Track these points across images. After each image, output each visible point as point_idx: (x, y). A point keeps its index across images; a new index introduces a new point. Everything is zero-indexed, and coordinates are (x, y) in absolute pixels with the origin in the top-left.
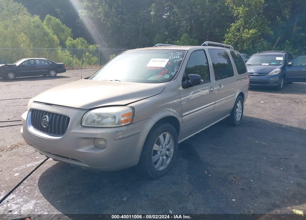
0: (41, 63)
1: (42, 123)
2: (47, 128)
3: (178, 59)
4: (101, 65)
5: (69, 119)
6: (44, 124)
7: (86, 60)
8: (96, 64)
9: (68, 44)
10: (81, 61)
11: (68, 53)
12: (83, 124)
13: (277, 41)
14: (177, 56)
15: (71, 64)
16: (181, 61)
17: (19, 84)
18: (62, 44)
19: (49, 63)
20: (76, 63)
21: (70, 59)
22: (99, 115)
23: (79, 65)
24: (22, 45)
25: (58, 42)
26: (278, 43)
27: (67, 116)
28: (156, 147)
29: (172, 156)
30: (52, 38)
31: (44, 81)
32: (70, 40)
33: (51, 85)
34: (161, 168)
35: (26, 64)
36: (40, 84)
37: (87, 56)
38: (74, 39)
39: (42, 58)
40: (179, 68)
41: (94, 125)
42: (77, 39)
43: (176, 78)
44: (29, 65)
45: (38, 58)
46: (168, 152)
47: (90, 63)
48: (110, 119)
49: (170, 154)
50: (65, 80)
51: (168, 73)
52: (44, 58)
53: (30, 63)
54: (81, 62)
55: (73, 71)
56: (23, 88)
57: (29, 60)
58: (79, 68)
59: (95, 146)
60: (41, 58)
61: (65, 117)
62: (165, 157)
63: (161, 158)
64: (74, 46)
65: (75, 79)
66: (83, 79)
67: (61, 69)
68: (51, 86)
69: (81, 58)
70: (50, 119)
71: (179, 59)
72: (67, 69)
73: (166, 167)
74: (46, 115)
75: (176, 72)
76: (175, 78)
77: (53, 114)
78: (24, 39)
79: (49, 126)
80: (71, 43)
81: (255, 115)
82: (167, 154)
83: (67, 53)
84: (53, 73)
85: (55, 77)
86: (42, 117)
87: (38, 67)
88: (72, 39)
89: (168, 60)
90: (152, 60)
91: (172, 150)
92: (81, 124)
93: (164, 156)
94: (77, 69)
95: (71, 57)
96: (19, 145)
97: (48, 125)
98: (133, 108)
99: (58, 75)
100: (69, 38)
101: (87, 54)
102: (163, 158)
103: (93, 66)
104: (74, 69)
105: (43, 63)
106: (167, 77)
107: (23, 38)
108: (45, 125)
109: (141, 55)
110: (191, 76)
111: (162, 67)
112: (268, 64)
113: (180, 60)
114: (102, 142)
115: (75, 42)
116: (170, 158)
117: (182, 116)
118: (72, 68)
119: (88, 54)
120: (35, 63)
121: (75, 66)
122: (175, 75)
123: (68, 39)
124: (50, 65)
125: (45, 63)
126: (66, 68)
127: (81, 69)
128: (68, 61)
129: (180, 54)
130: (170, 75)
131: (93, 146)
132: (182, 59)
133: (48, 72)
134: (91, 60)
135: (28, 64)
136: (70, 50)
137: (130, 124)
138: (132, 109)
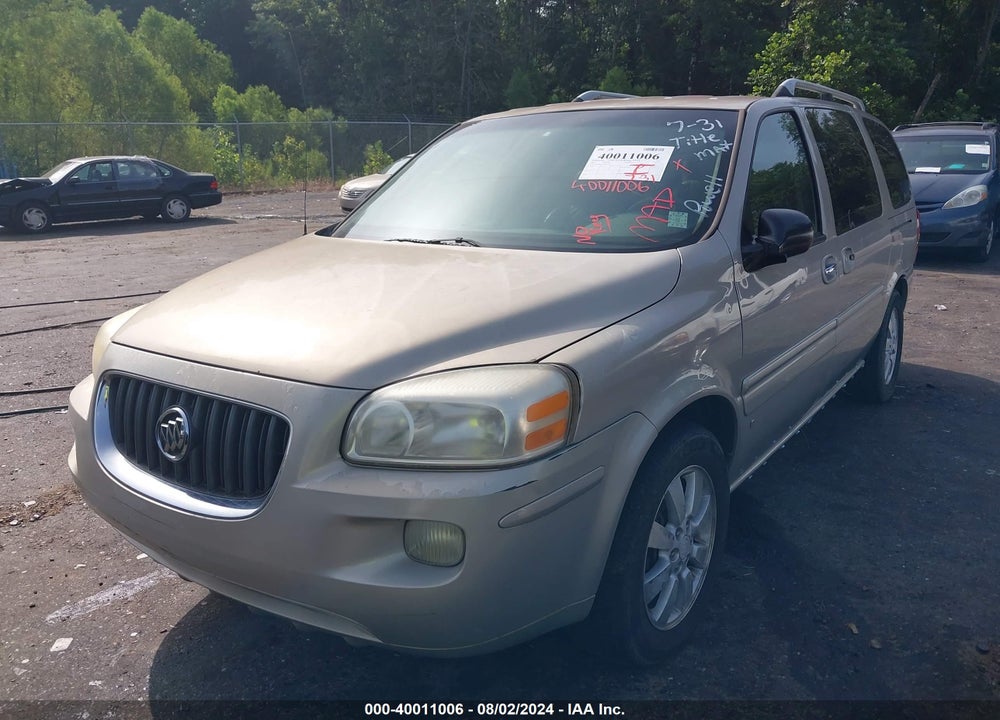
0: (133, 172)
1: (159, 442)
2: (184, 463)
3: (710, 145)
4: (335, 180)
5: (283, 427)
6: (167, 445)
7: (285, 163)
8: (318, 174)
9: (220, 108)
10: (267, 164)
11: (224, 140)
12: (352, 453)
13: (930, 92)
14: (707, 134)
15: (237, 176)
16: (726, 156)
17: (64, 247)
18: (202, 107)
19: (162, 174)
20: (253, 173)
21: (232, 158)
22: (423, 410)
23: (262, 178)
24: (66, 113)
25: (187, 100)
26: (931, 98)
27: (274, 415)
28: (657, 536)
29: (708, 561)
30: (166, 87)
31: (149, 237)
32: (227, 94)
33: (174, 250)
34: (674, 619)
35: (83, 176)
36: (134, 246)
37: (289, 147)
38: (241, 90)
39: (138, 154)
40: (723, 183)
41: (401, 457)
42: (250, 90)
43: (717, 228)
44: (95, 181)
45: (125, 157)
46: (696, 548)
47: (299, 173)
48: (473, 426)
49: (703, 553)
50: (221, 231)
51: (680, 209)
52: (143, 155)
53: (98, 173)
54: (270, 168)
55: (243, 199)
56: (78, 263)
57: (92, 164)
58: (263, 189)
59: (411, 556)
60: (134, 158)
61: (263, 417)
62: (686, 573)
63: (674, 578)
64: (240, 114)
65: (252, 227)
66: (312, 235)
67: (203, 193)
68: (172, 253)
69: (269, 157)
70: (195, 425)
71: (717, 144)
72: (225, 194)
73: (687, 610)
74: (174, 403)
75: (715, 204)
76: (713, 225)
77: (208, 401)
78: (74, 93)
79: (194, 451)
80: (230, 104)
81: (933, 359)
82: (694, 555)
83: (222, 140)
84: (176, 208)
85: (187, 221)
86: (158, 413)
87: (127, 189)
88: (234, 92)
89: (670, 150)
90: (598, 151)
91: (708, 537)
92: (342, 450)
93: (683, 569)
94: (258, 193)
95: (236, 152)
96: (70, 496)
97: (185, 447)
98: (568, 371)
99: (196, 213)
100: (223, 87)
101: (289, 141)
102: (679, 576)
103: (311, 183)
104: (248, 193)
105: (141, 171)
106: (678, 221)
107: (68, 86)
108: (173, 447)
109: (547, 134)
110: (776, 219)
111: (651, 179)
112: (938, 170)
113: (723, 149)
114: (442, 536)
115: (241, 100)
116: (701, 571)
117: (742, 392)
118: (239, 190)
119: (293, 140)
120: (114, 173)
121: (250, 184)
122: (710, 216)
123: (220, 90)
124: (166, 179)
125: (147, 174)
126: (221, 190)
127: (272, 192)
128: (224, 165)
129: (716, 124)
130: (693, 217)
131: (401, 555)
132: (731, 147)
133: (161, 207)
134: (304, 162)
135: (90, 175)
136: (234, 128)
137: (564, 447)
138: (566, 375)
